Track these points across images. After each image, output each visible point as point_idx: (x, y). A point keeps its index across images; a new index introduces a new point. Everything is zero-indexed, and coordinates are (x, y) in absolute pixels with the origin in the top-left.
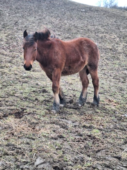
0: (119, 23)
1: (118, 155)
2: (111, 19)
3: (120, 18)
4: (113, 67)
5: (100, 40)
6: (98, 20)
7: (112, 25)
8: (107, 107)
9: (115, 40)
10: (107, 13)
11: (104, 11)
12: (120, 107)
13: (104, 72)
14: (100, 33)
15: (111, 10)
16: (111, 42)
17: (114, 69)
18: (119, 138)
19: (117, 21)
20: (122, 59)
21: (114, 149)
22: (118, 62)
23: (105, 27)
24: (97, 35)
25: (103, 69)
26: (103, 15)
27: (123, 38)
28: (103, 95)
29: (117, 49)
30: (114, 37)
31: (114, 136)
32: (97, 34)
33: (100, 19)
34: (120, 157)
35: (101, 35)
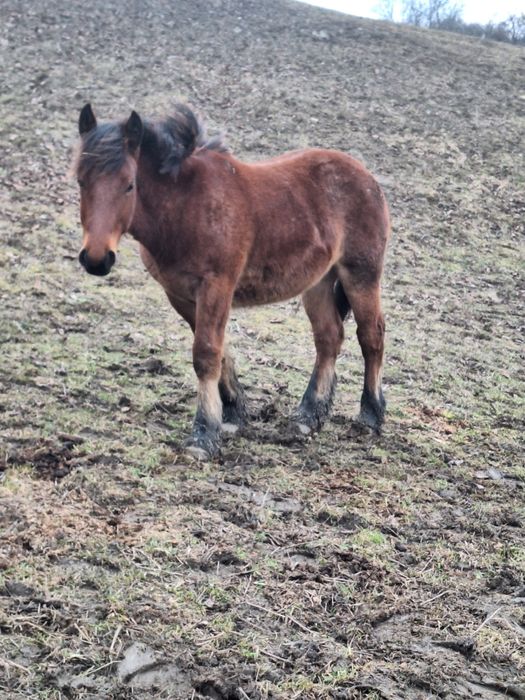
0: (468, 94)
1: (463, 637)
2: (437, 75)
3: (471, 72)
4: (441, 273)
5: (389, 160)
6: (384, 75)
7: (438, 99)
8: (415, 437)
9: (450, 160)
10: (419, 49)
11: (407, 39)
12: (470, 440)
13: (403, 295)
14: (388, 130)
15: (436, 37)
16: (434, 169)
17: (445, 281)
18: (467, 566)
19: (458, 84)
20: (476, 240)
21: (445, 610)
22: (462, 251)
23: (410, 107)
24: (376, 141)
25: (398, 282)
26: (404, 55)
27: (485, 156)
28: (398, 388)
29: (456, 197)
30: (448, 148)
31: (445, 557)
32: (376, 133)
33: (391, 74)
34: (472, 646)
35: (391, 140)
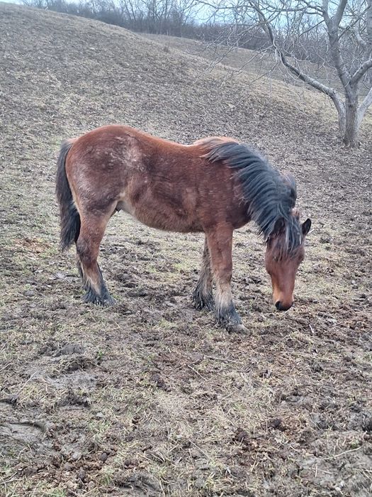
0: (61, 47)
1: (13, 395)
2: (43, 36)
3: (62, 34)
4: (49, 151)
5: (16, 86)
6: (12, 36)
7: (44, 50)
8: (18, 260)
9: (52, 85)
10: (32, 21)
11: (24, 15)
13: (25, 167)
14: (15, 69)
15: (42, 14)
16: (43, 91)
17: (51, 156)
18: (29, 342)
19: (56, 41)
20: (69, 131)
21: (6, 378)
22: (61, 138)
23: (29, 55)
24: (8, 75)
25: (23, 159)
26: (24, 24)
27: (71, 82)
28: (14, 227)
29: (56, 107)
30: (51, 78)
31: (17, 338)
32: (9, 71)
33: (16, 36)
34: (16, 400)
35: (18, 75)
